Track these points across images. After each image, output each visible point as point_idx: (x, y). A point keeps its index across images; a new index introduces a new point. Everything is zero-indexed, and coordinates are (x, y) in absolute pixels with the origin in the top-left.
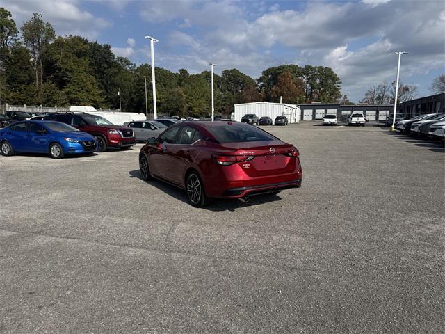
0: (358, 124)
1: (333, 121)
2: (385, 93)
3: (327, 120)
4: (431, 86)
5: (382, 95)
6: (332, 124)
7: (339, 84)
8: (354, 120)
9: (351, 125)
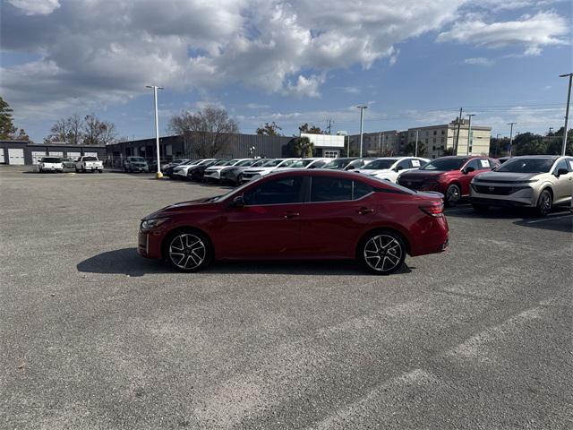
0: (93, 171)
1: (59, 166)
2: (79, 130)
3: (48, 165)
4: (167, 128)
5: (74, 132)
6: (58, 171)
7: (8, 113)
8: (89, 165)
9: (84, 171)
